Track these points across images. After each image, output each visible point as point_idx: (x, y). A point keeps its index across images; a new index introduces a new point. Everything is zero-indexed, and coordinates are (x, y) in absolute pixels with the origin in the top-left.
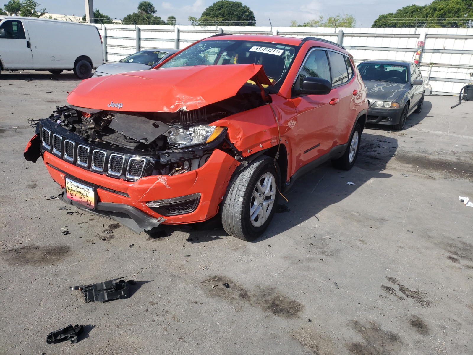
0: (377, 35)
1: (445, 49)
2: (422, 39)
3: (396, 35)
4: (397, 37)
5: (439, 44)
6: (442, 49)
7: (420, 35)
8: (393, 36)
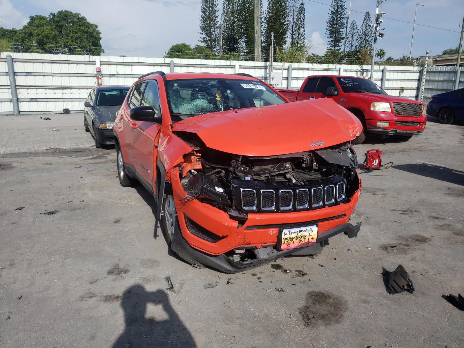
0: (53, 61)
1: (119, 74)
2: (98, 65)
3: (72, 62)
4: (75, 64)
5: (113, 69)
6: (116, 74)
7: (95, 61)
8: (70, 62)
